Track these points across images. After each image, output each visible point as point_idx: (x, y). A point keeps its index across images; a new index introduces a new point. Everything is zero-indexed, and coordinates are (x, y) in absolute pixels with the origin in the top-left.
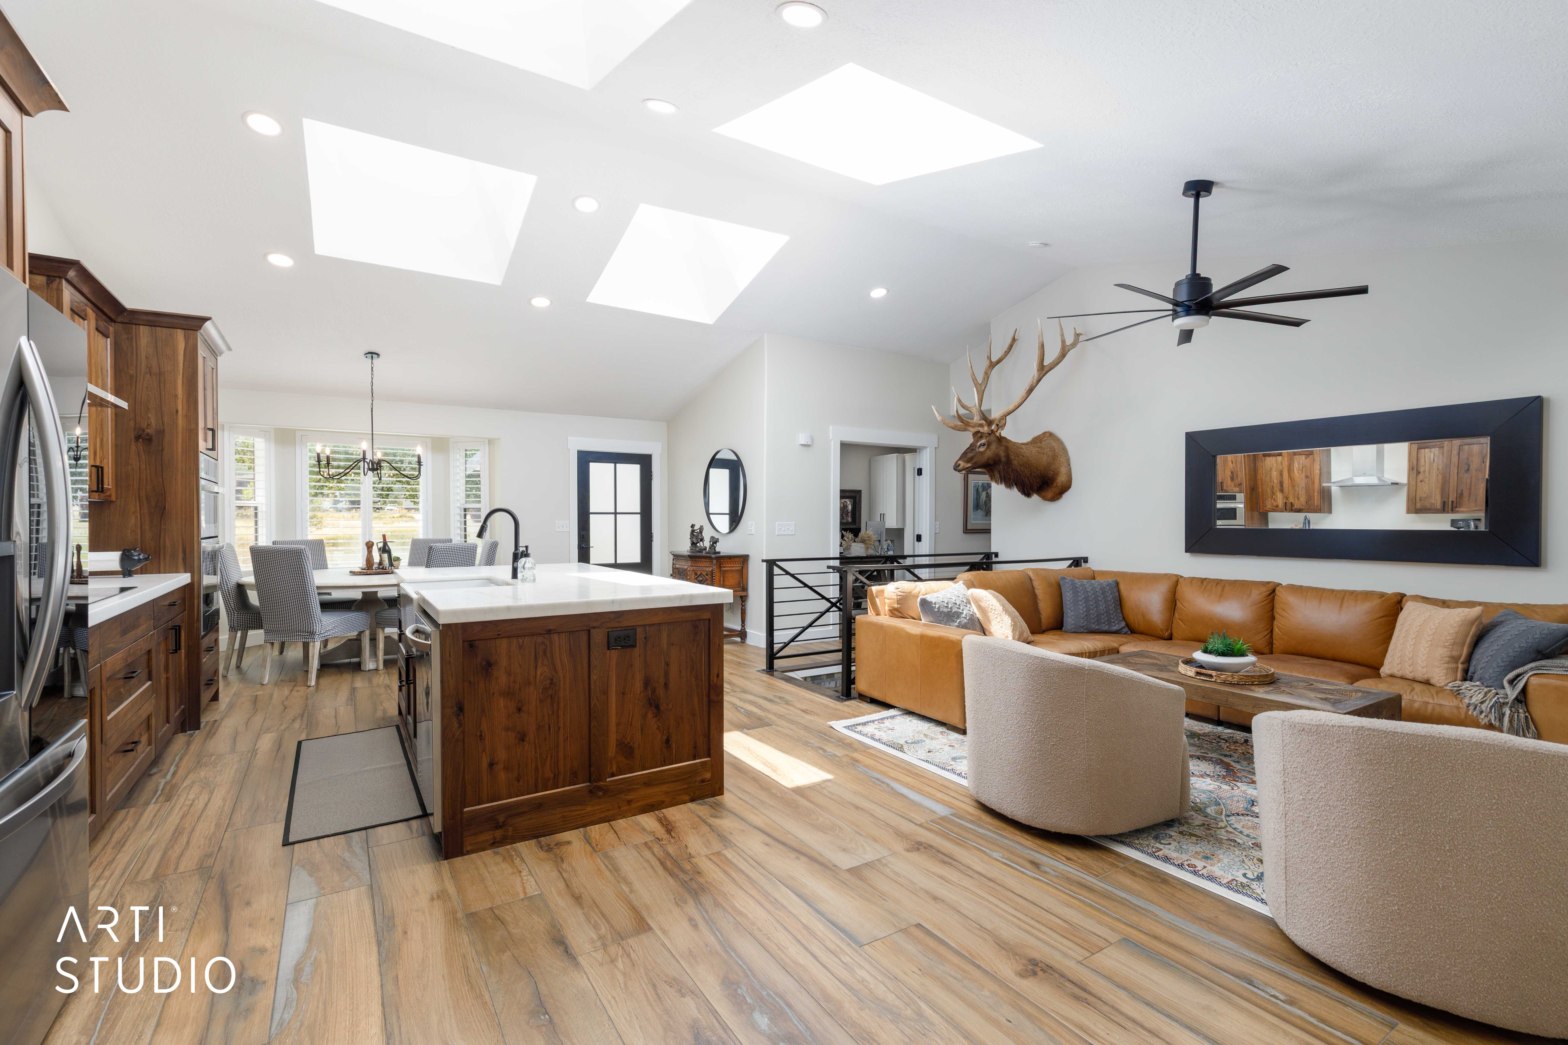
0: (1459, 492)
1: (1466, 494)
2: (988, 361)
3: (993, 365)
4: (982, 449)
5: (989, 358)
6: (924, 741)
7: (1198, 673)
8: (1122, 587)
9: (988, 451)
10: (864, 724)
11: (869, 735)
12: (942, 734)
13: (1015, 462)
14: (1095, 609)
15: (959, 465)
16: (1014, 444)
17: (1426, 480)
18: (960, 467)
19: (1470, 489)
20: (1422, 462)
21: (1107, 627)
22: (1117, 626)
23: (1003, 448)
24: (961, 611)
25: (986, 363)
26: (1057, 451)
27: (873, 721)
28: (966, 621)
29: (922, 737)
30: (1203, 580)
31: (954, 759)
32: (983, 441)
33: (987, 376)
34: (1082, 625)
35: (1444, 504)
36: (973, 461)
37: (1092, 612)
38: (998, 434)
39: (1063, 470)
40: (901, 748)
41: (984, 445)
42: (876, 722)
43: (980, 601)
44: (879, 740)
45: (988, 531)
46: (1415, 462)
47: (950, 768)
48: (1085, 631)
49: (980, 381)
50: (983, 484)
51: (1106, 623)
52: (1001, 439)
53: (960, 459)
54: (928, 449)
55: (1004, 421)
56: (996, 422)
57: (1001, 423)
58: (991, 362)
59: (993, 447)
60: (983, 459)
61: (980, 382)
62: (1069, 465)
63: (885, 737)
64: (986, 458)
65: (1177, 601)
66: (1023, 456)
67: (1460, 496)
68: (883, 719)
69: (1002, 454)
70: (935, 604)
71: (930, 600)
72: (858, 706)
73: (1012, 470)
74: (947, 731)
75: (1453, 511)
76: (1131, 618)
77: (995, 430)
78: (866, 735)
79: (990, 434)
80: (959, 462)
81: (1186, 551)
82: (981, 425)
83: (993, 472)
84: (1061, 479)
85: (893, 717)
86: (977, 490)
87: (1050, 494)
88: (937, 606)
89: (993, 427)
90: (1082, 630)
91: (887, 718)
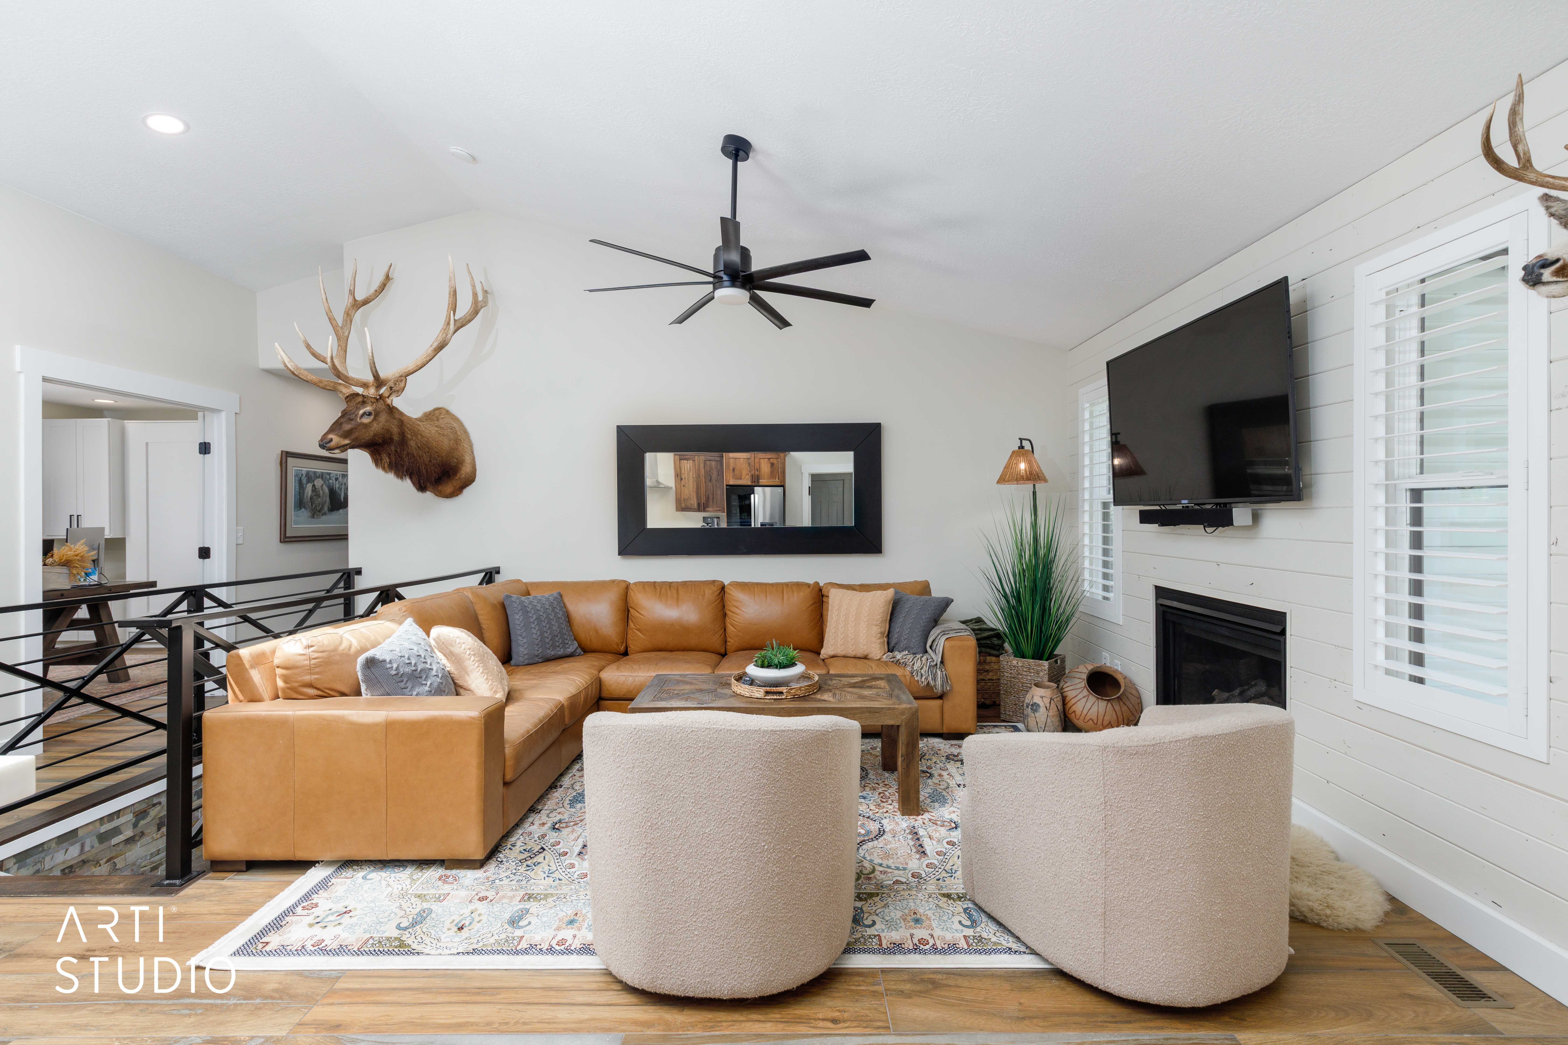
0: (707, 496)
1: (711, 498)
2: (351, 299)
3: (358, 305)
4: (366, 420)
5: (352, 293)
6: (431, 911)
7: (767, 693)
8: (567, 600)
9: (375, 425)
10: (277, 925)
11: (309, 947)
12: (445, 882)
13: (412, 443)
14: (549, 631)
15: (331, 440)
16: (410, 418)
17: (687, 485)
18: (332, 444)
19: (713, 494)
20: (683, 471)
21: (562, 650)
22: (571, 647)
23: (396, 422)
24: (428, 666)
25: (347, 301)
26: (459, 433)
27: (290, 911)
28: (438, 680)
29: (420, 906)
30: (654, 584)
31: (513, 922)
32: (368, 408)
33: (349, 317)
34: (536, 653)
35: (699, 504)
36: (353, 437)
37: (546, 635)
38: (389, 401)
39: (468, 459)
40: (401, 948)
41: (370, 414)
42: (299, 910)
43: (451, 645)
44: (342, 950)
45: (343, 537)
46: (679, 471)
47: (524, 945)
48: (540, 660)
49: (340, 322)
50: (308, 473)
51: (561, 646)
52: (391, 410)
53: (331, 430)
54: (224, 414)
55: (402, 384)
56: (391, 384)
57: (398, 385)
58: (355, 300)
59: (383, 418)
60: (367, 436)
61: (340, 324)
62: (473, 453)
63: (352, 939)
64: (372, 433)
65: (631, 610)
66: (422, 436)
67: (708, 498)
68: (307, 897)
69: (395, 430)
70: (390, 662)
71: (381, 658)
72: (224, 888)
73: (408, 454)
74: (448, 872)
75: (704, 511)
76: (582, 636)
77: (387, 395)
78: (302, 951)
79: (377, 400)
80: (330, 436)
81: (619, 555)
82: (365, 385)
83: (379, 454)
84: (466, 469)
85: (324, 884)
86: (300, 481)
87: (449, 488)
88: (395, 666)
89: (382, 391)
90: (537, 659)
91: (315, 890)
